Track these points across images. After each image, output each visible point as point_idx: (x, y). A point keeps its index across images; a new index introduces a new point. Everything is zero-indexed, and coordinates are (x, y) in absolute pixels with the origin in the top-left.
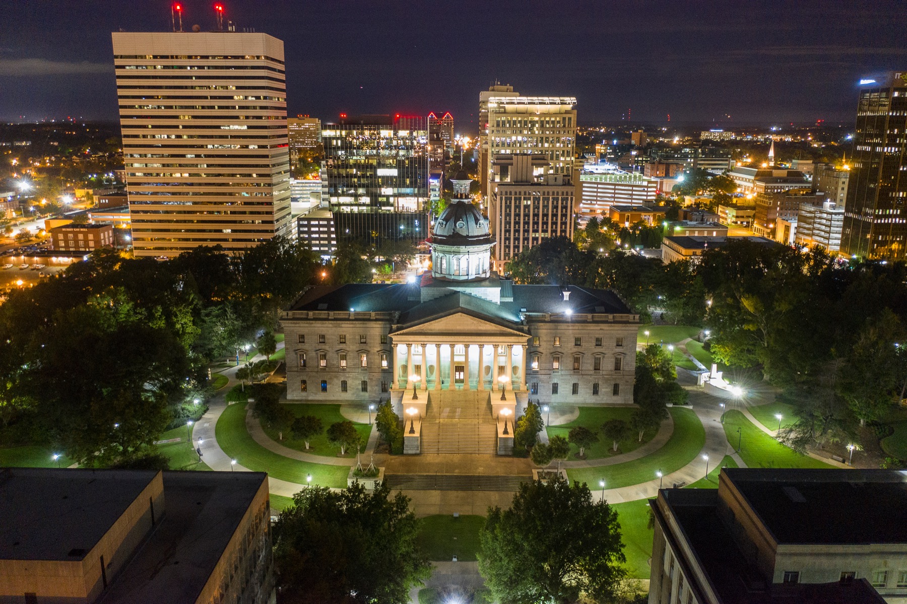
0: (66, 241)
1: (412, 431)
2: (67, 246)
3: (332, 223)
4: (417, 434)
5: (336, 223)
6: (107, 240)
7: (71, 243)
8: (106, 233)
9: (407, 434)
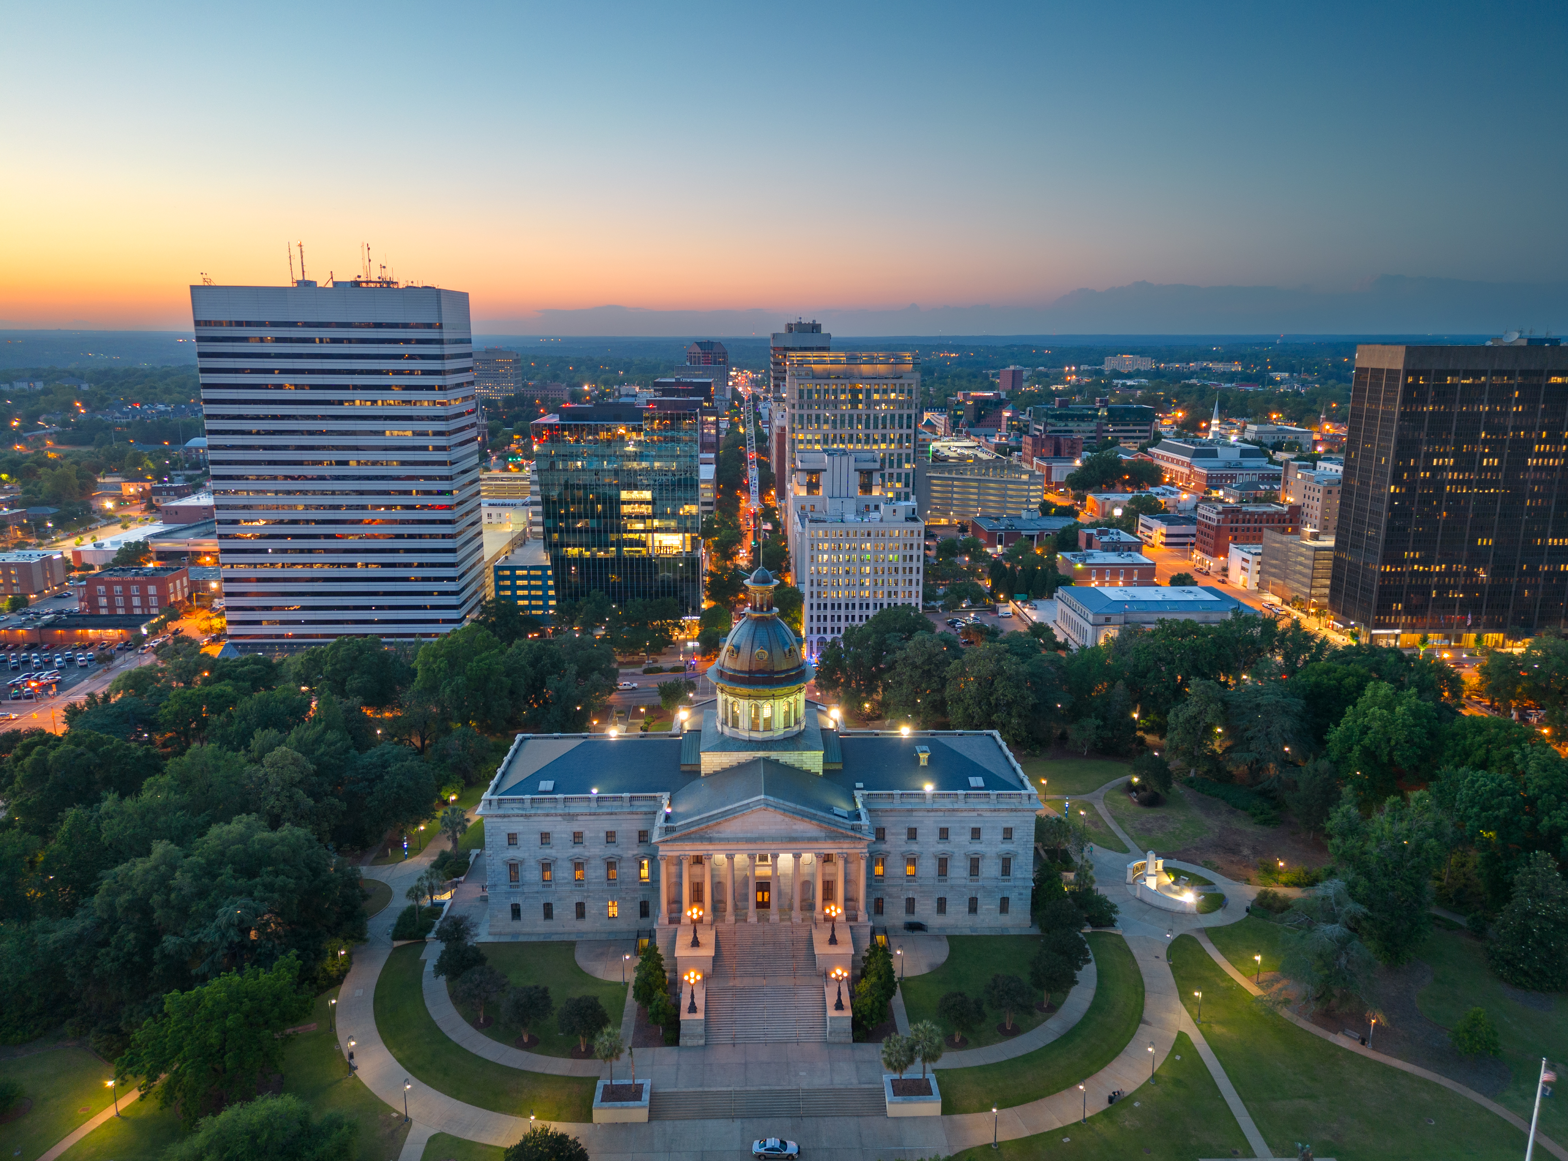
0: (111, 598)
1: (693, 1009)
2: (111, 606)
3: (550, 572)
4: (700, 1016)
5: (555, 573)
6: (179, 594)
7: (120, 601)
8: (178, 582)
9: (684, 1016)
